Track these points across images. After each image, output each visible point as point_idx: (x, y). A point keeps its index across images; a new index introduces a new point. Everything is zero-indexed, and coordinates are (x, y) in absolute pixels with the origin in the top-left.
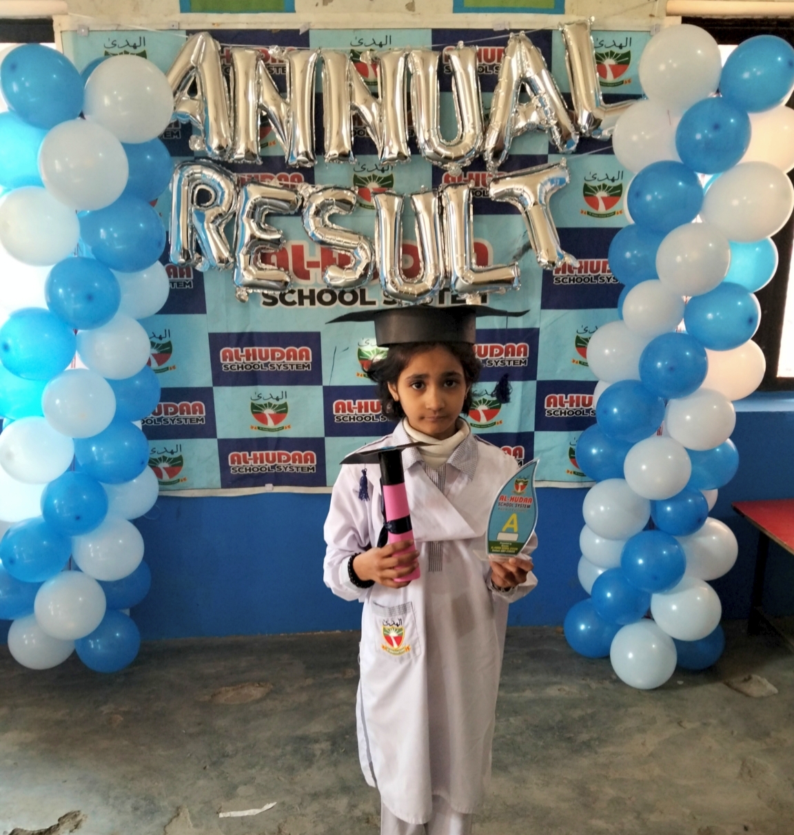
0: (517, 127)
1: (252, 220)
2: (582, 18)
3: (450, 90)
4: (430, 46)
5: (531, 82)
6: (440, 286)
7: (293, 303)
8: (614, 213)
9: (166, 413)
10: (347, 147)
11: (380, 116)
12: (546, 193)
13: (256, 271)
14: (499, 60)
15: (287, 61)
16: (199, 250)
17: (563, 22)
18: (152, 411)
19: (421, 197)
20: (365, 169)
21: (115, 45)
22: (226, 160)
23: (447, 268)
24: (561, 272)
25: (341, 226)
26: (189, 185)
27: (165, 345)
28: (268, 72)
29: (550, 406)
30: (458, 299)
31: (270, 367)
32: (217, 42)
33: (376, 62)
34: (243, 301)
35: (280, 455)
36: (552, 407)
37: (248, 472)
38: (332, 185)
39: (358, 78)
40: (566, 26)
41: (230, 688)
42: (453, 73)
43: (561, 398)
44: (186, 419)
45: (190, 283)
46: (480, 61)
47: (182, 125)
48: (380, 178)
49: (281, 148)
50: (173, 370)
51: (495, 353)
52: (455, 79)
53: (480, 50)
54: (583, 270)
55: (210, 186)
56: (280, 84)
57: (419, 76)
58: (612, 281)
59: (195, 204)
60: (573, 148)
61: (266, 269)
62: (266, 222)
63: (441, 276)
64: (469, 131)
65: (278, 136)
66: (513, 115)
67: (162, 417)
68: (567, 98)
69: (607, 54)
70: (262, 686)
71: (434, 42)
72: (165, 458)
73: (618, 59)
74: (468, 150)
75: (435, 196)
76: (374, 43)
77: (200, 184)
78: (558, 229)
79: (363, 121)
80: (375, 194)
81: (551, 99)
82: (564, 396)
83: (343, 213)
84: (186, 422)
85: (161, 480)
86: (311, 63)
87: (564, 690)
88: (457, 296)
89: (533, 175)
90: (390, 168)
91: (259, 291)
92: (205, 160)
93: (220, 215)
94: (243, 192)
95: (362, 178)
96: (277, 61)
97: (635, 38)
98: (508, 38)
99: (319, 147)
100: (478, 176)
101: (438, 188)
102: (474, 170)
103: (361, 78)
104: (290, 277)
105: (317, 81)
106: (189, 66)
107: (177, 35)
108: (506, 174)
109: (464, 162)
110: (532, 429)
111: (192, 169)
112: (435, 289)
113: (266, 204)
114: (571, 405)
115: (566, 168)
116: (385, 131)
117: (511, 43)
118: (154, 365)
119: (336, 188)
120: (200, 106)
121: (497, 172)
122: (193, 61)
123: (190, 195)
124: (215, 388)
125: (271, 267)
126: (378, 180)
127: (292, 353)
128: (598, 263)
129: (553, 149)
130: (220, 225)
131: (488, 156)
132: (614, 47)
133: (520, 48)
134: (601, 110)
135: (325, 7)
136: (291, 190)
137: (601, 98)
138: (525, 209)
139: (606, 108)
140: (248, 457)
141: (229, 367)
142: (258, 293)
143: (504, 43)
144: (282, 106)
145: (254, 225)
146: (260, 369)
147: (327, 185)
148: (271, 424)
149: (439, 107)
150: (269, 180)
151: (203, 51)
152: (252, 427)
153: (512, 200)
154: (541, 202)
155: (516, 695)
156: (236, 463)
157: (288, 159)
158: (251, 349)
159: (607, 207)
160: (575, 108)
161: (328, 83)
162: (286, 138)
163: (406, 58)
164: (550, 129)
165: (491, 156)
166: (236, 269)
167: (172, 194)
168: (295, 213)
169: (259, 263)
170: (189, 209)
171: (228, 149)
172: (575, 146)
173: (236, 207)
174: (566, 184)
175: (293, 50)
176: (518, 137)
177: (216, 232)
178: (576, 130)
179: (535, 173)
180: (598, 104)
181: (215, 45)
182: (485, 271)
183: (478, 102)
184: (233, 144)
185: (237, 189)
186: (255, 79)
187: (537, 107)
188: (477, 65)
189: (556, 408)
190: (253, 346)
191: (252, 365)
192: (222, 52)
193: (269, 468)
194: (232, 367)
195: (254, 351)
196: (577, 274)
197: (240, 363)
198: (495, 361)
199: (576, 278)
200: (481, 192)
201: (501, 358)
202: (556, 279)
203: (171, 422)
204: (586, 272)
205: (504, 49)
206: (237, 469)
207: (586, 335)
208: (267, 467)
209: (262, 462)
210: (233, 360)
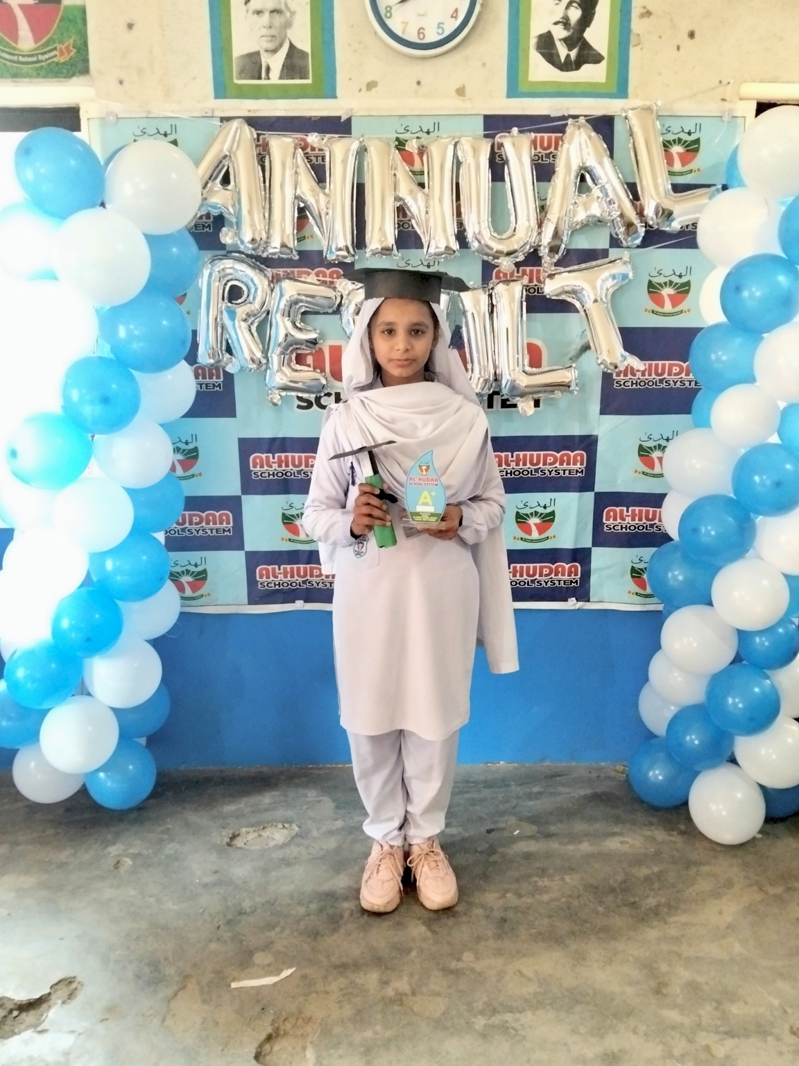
0: (575, 220)
1: (287, 318)
2: (648, 103)
3: (503, 180)
4: (482, 133)
5: (592, 170)
6: (489, 390)
8: (682, 311)
9: (191, 523)
10: (391, 241)
11: (427, 208)
12: (607, 290)
13: (290, 373)
14: (556, 148)
15: (327, 149)
16: (229, 350)
17: (626, 108)
18: (175, 520)
19: (470, 294)
20: (409, 264)
21: (145, 133)
22: (259, 254)
23: (497, 373)
24: (622, 375)
26: (219, 281)
27: (191, 451)
28: (306, 161)
29: (609, 520)
30: (508, 403)
31: (304, 476)
32: (253, 130)
33: (422, 151)
34: (275, 405)
35: (311, 570)
36: (611, 521)
37: (277, 587)
39: (403, 166)
40: (630, 111)
41: (251, 830)
42: (505, 162)
43: (622, 511)
44: (212, 530)
45: (219, 385)
46: (535, 149)
47: (214, 216)
49: (319, 242)
50: (199, 477)
51: (548, 461)
52: (509, 168)
53: (536, 137)
54: (647, 373)
55: (242, 282)
56: (320, 173)
57: (469, 164)
58: (679, 384)
59: (226, 301)
60: (638, 241)
61: (301, 370)
62: (302, 320)
63: (491, 379)
64: (523, 224)
65: (316, 229)
66: (571, 207)
67: (186, 528)
68: (633, 190)
69: (674, 141)
70: (287, 828)
71: (485, 131)
72: (188, 571)
73: (686, 147)
74: (522, 244)
75: (485, 293)
76: (422, 130)
77: (232, 280)
78: (620, 329)
79: (408, 212)
81: (614, 189)
82: (625, 509)
84: (212, 533)
85: (184, 596)
86: (353, 152)
87: (627, 843)
88: (507, 400)
89: (591, 270)
90: (436, 263)
91: (294, 394)
92: (237, 254)
93: (253, 314)
94: (277, 289)
96: (317, 150)
97: (705, 124)
98: (567, 124)
99: (360, 241)
100: (531, 271)
101: (488, 285)
103: (407, 168)
104: (327, 379)
105: (359, 170)
106: (222, 155)
107: (209, 122)
108: (562, 269)
109: (516, 257)
110: (588, 544)
111: (223, 264)
112: (483, 392)
113: (301, 301)
114: (633, 519)
115: (630, 263)
116: (431, 223)
117: (569, 130)
118: (180, 471)
120: (232, 198)
121: (553, 268)
122: (227, 150)
123: (221, 292)
124: (244, 498)
125: (305, 368)
128: (664, 366)
129: (615, 242)
130: (252, 323)
131: (544, 252)
132: (682, 133)
133: (580, 134)
134: (670, 199)
135: (369, 93)
136: (329, 287)
137: (670, 187)
138: (583, 307)
140: (277, 571)
141: (259, 474)
142: (291, 396)
143: (562, 130)
144: (322, 197)
145: (289, 325)
146: (293, 477)
148: (302, 535)
149: (490, 197)
150: (306, 276)
151: (237, 138)
152: (283, 539)
153: (569, 297)
154: (601, 299)
155: (571, 847)
156: (265, 577)
157: (327, 254)
158: (283, 455)
159: (674, 305)
160: (641, 198)
161: (370, 172)
162: (325, 231)
163: (455, 145)
164: (613, 221)
165: (547, 250)
166: (268, 371)
167: (201, 291)
168: (334, 311)
169: (293, 364)
170: (219, 306)
171: (261, 242)
172: (641, 239)
173: (270, 304)
174: (630, 280)
175: (334, 137)
176: (577, 230)
177: (248, 331)
178: (642, 222)
179: (595, 269)
180: (666, 193)
181: (251, 132)
182: (539, 374)
183: (532, 192)
184: (268, 238)
185: (272, 285)
186: (293, 169)
187: (598, 197)
188: (533, 154)
189: (616, 523)
190: (286, 452)
191: (284, 472)
192: (258, 140)
193: (300, 583)
194: (263, 475)
195: (286, 457)
196: (641, 377)
197: (271, 470)
198: (549, 470)
199: (639, 381)
200: (535, 289)
201: (556, 467)
202: (617, 383)
203: (195, 533)
204: (650, 375)
205: (562, 137)
206: (265, 584)
207: (651, 444)
208: (298, 582)
209: (292, 576)
210: (263, 467)
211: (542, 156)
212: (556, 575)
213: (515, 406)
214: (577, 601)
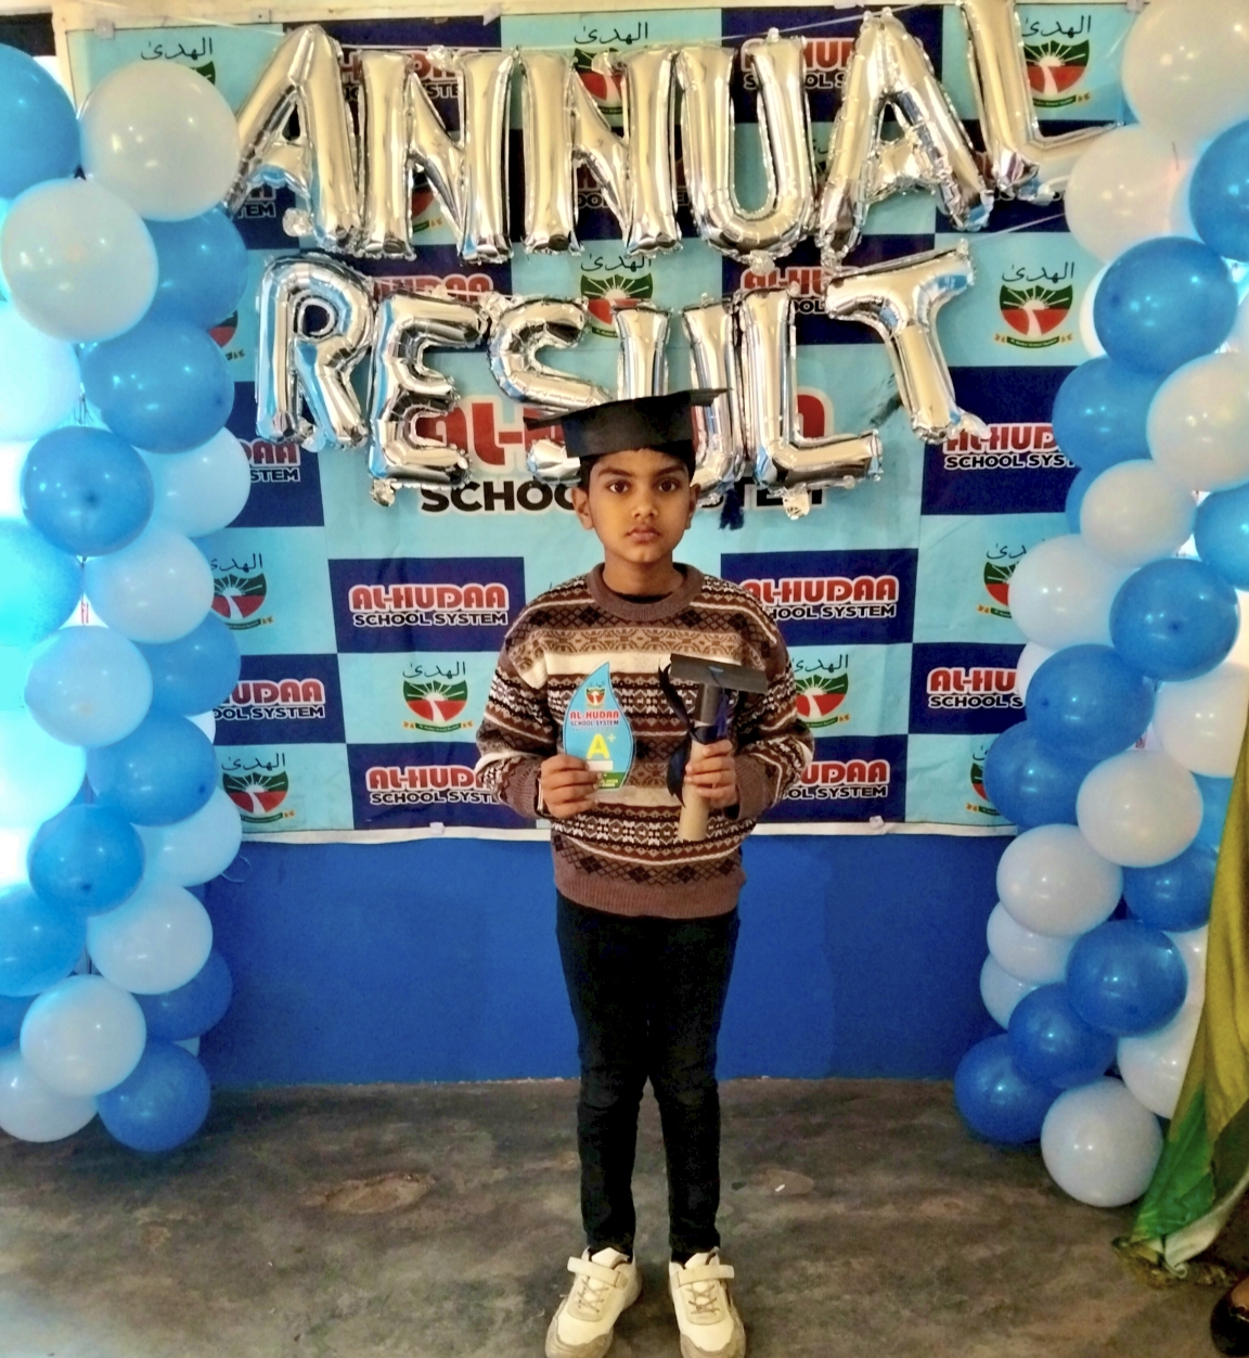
0: (876, 185)
1: (401, 359)
3: (755, 119)
4: (718, 38)
5: (903, 102)
6: (736, 473)
7: (476, 506)
8: (1058, 339)
9: (258, 699)
10: (567, 226)
11: (627, 168)
12: (931, 304)
13: (408, 450)
14: (844, 64)
15: (459, 72)
16: (307, 414)
19: (700, 313)
20: (601, 265)
22: (351, 252)
23: (749, 446)
24: (957, 447)
25: (558, 369)
26: (288, 300)
27: (254, 582)
28: (425, 93)
29: (937, 689)
30: (768, 497)
31: (435, 620)
32: (336, 43)
33: (619, 72)
34: (385, 504)
35: (453, 773)
36: (941, 692)
37: (400, 801)
38: (541, 296)
39: (587, 99)
41: (361, 1183)
42: (760, 88)
43: (957, 675)
44: (292, 710)
45: (295, 473)
46: (809, 64)
47: (278, 191)
48: (628, 281)
49: (451, 232)
50: (268, 625)
51: (836, 593)
52: (764, 100)
53: (810, 45)
55: (326, 300)
56: (449, 116)
57: (696, 93)
58: (1052, 462)
59: (300, 332)
60: (983, 220)
61: (424, 447)
62: (426, 363)
63: (738, 456)
64: (789, 193)
65: (444, 209)
66: (870, 162)
67: (251, 706)
68: (972, 130)
69: (1045, 47)
70: (417, 1181)
71: (723, 35)
72: (256, 777)
73: (1065, 57)
74: (787, 227)
75: (727, 312)
76: (618, 36)
77: (308, 297)
78: (950, 370)
79: (596, 177)
80: (618, 309)
81: (941, 130)
82: (963, 670)
83: (561, 344)
84: (292, 715)
85: (252, 815)
86: (503, 76)
87: (956, 1206)
88: (766, 492)
89: (905, 270)
90: (646, 262)
91: (416, 485)
92: (316, 254)
93: (344, 353)
94: (383, 311)
95: (598, 282)
96: (444, 74)
97: (1098, 15)
98: (861, 21)
99: (515, 229)
100: (806, 274)
101: (732, 297)
102: (799, 265)
103: (596, 105)
104: (468, 461)
105: (514, 108)
106: (287, 86)
107: (265, 31)
108: (856, 270)
109: (778, 250)
110: (903, 729)
111: (294, 271)
112: (725, 480)
113: (423, 330)
114: (976, 688)
115: (968, 257)
116: (635, 196)
117: (864, 31)
118: (236, 616)
119: (549, 301)
120: (303, 158)
121: (840, 268)
122: (292, 77)
123: (292, 316)
124: (340, 657)
126: (625, 286)
127: (473, 595)
128: (1027, 431)
129: (945, 223)
130: (343, 369)
131: (824, 242)
132: (1059, 33)
133: (884, 36)
134: (1037, 148)
136: (468, 306)
137: (1036, 126)
138: (889, 333)
139: (1044, 143)
140: (399, 775)
141: (364, 619)
142: (407, 489)
143: (852, 30)
144: (451, 152)
145: (403, 370)
146: (419, 622)
147: (532, 296)
148: (438, 719)
149: (733, 149)
150: (430, 288)
151: (310, 57)
152: (406, 725)
153: (868, 316)
154: (920, 320)
156: (379, 786)
157: (462, 249)
158: (402, 587)
159: (1044, 328)
160: (987, 146)
161: (531, 110)
162: (459, 212)
163: (673, 61)
164: (939, 185)
165: (829, 239)
166: (372, 448)
167: (259, 316)
168: (477, 346)
169: (413, 435)
170: (289, 340)
171: (352, 233)
172: (987, 216)
173: (372, 336)
174: (968, 286)
175: (471, 52)
176: (879, 203)
177: (337, 382)
178: (988, 187)
179: (914, 267)
180: (1029, 138)
181: (333, 48)
182: (817, 447)
183: (804, 140)
184: (364, 224)
185: (374, 305)
186: (403, 107)
187: (915, 146)
188: (805, 74)
189: (948, 693)
190: (407, 582)
191: (405, 616)
192: (347, 60)
193: (436, 795)
194: (371, 620)
195: (408, 591)
196: (989, 451)
197: (384, 612)
198: (837, 608)
199: (985, 457)
200: (811, 304)
201: (849, 603)
202: (949, 460)
203: (265, 714)
204: (1004, 446)
205: (854, 43)
206: (381, 797)
207: (1005, 562)
208: (433, 793)
209: (424, 784)
210: (371, 608)
211: (821, 77)
212: (850, 779)
213: (779, 502)
214: (885, 819)
